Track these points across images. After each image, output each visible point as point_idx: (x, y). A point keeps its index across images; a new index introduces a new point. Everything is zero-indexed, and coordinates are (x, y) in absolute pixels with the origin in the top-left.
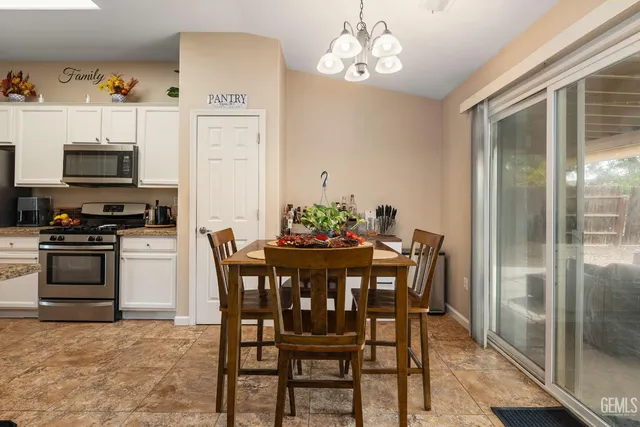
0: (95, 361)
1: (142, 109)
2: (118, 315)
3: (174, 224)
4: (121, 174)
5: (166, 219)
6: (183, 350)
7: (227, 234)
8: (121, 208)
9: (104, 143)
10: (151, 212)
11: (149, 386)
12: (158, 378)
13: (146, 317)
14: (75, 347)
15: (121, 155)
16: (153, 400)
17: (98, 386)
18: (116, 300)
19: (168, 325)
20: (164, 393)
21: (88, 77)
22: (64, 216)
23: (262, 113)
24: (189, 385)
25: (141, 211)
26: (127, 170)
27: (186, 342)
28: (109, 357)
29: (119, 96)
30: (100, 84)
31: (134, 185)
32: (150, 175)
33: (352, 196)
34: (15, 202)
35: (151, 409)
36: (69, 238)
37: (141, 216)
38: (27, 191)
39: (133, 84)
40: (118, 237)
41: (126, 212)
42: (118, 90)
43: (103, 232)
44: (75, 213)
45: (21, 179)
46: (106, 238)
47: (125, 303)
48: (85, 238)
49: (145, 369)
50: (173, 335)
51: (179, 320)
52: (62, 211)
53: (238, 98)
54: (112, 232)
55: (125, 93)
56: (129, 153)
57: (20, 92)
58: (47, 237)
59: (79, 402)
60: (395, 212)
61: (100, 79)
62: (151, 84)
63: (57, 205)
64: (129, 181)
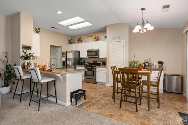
0: (93, 89)
1: (100, 42)
2: (96, 83)
3: (106, 65)
4: (96, 55)
5: (104, 64)
6: (107, 90)
7: (115, 67)
8: (96, 62)
9: (93, 49)
10: (102, 63)
11: (101, 93)
12: (103, 93)
13: (101, 84)
14: (90, 86)
15: (96, 51)
16: (102, 95)
17: (94, 92)
18: (96, 79)
19: (105, 85)
20: (104, 94)
21: (90, 36)
22: (87, 63)
23: (124, 40)
24: (108, 94)
25: (100, 62)
26: (97, 54)
27: (108, 88)
28: (95, 88)
29: (96, 40)
30: (92, 38)
31: (98, 57)
32: (101, 55)
33: (150, 59)
34: (80, 61)
35: (102, 96)
36: (88, 67)
37: (100, 64)
38: (81, 59)
39: (98, 36)
40: (96, 67)
41: (97, 63)
42: (95, 38)
43: (94, 66)
44: (89, 63)
45: (81, 57)
46: (94, 67)
47: (97, 80)
48: (91, 67)
49: (101, 91)
50: (106, 87)
51: (107, 85)
52: (87, 62)
53: (118, 38)
54: (95, 66)
55: (97, 39)
56: (98, 51)
57: (80, 41)
58: (85, 67)
59: (91, 93)
60: (163, 63)
61: (92, 36)
62: (101, 36)
63: (86, 61)
64: (98, 56)
